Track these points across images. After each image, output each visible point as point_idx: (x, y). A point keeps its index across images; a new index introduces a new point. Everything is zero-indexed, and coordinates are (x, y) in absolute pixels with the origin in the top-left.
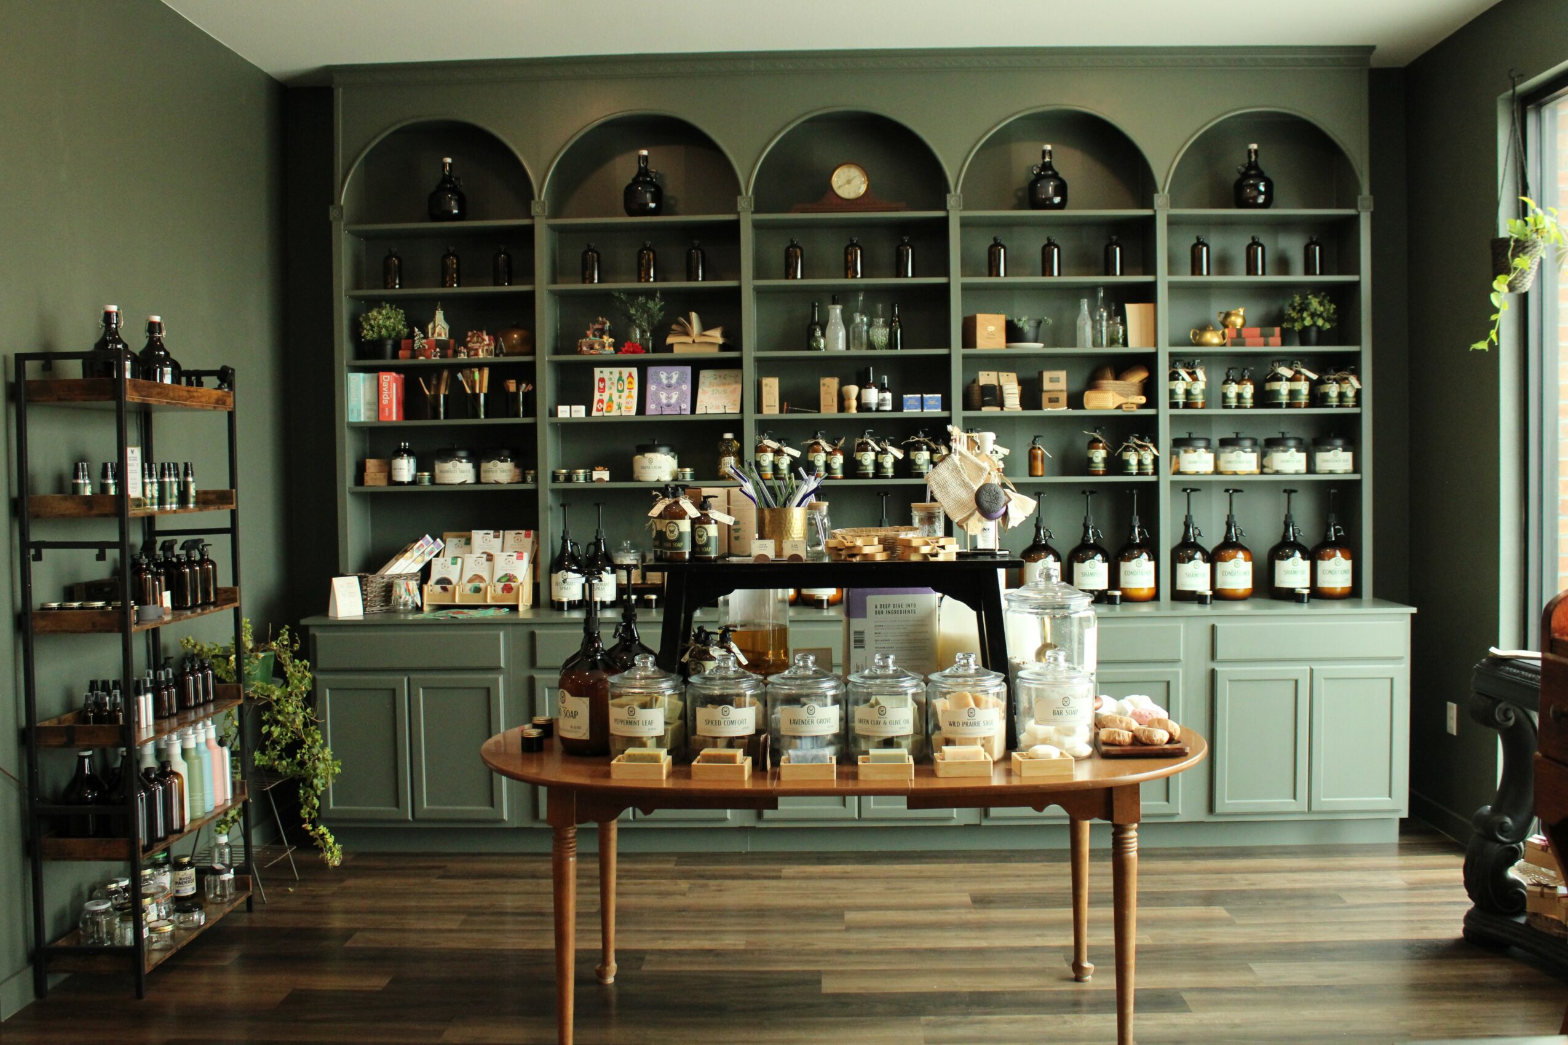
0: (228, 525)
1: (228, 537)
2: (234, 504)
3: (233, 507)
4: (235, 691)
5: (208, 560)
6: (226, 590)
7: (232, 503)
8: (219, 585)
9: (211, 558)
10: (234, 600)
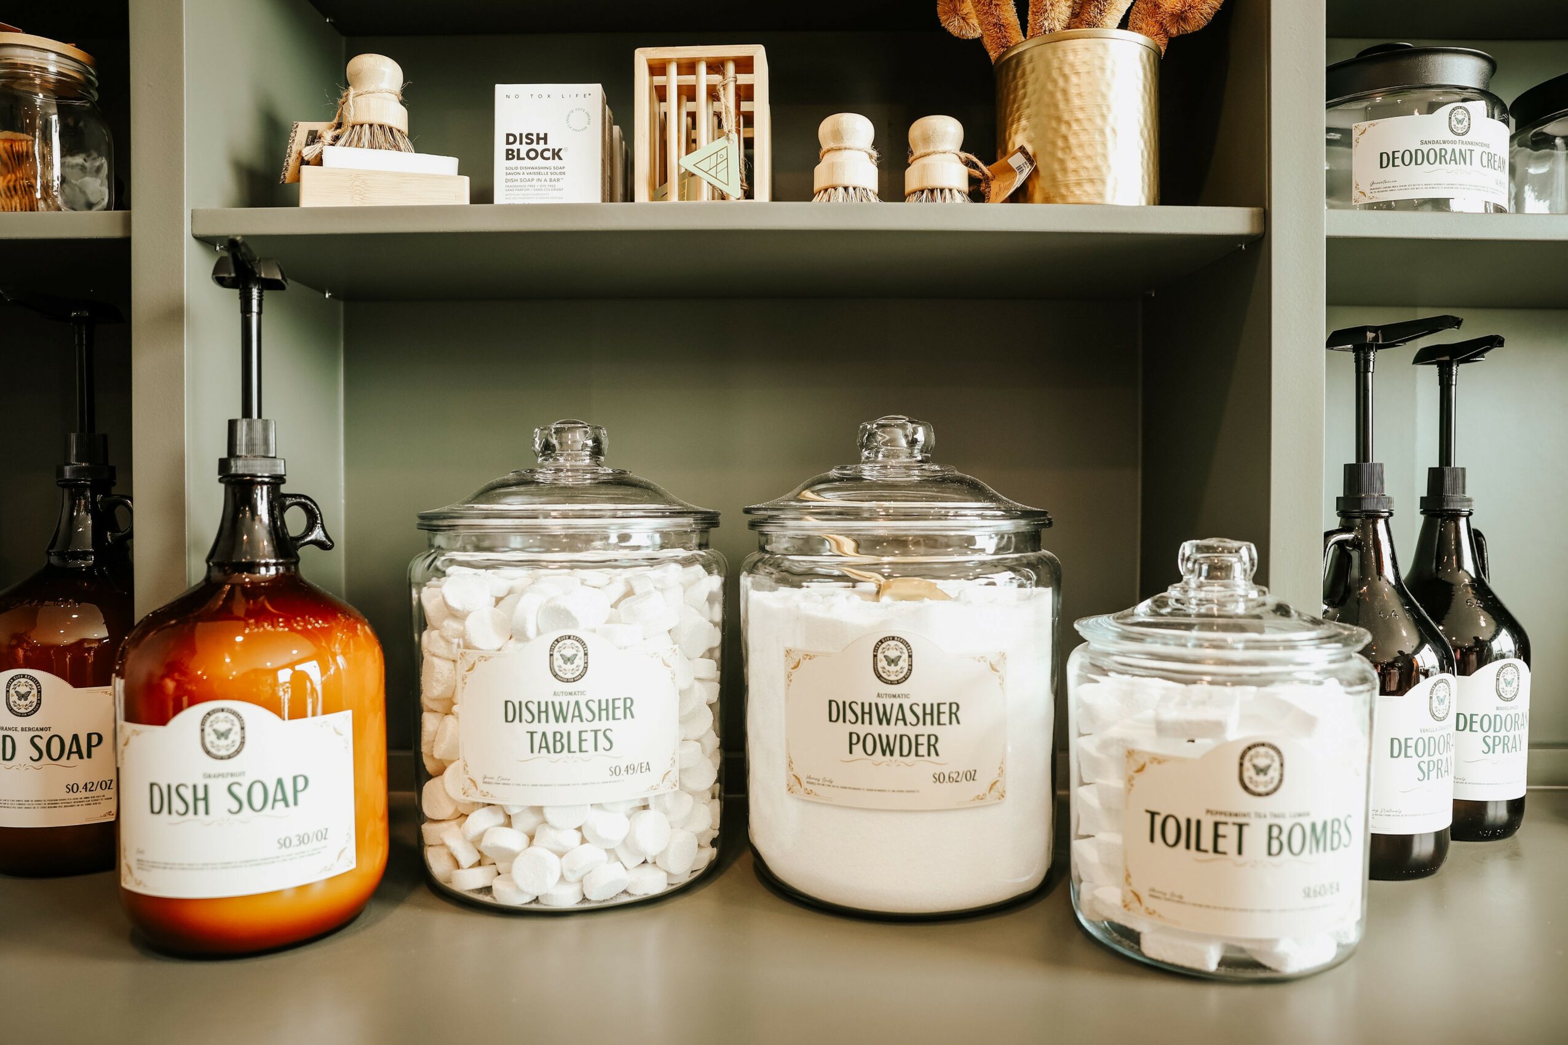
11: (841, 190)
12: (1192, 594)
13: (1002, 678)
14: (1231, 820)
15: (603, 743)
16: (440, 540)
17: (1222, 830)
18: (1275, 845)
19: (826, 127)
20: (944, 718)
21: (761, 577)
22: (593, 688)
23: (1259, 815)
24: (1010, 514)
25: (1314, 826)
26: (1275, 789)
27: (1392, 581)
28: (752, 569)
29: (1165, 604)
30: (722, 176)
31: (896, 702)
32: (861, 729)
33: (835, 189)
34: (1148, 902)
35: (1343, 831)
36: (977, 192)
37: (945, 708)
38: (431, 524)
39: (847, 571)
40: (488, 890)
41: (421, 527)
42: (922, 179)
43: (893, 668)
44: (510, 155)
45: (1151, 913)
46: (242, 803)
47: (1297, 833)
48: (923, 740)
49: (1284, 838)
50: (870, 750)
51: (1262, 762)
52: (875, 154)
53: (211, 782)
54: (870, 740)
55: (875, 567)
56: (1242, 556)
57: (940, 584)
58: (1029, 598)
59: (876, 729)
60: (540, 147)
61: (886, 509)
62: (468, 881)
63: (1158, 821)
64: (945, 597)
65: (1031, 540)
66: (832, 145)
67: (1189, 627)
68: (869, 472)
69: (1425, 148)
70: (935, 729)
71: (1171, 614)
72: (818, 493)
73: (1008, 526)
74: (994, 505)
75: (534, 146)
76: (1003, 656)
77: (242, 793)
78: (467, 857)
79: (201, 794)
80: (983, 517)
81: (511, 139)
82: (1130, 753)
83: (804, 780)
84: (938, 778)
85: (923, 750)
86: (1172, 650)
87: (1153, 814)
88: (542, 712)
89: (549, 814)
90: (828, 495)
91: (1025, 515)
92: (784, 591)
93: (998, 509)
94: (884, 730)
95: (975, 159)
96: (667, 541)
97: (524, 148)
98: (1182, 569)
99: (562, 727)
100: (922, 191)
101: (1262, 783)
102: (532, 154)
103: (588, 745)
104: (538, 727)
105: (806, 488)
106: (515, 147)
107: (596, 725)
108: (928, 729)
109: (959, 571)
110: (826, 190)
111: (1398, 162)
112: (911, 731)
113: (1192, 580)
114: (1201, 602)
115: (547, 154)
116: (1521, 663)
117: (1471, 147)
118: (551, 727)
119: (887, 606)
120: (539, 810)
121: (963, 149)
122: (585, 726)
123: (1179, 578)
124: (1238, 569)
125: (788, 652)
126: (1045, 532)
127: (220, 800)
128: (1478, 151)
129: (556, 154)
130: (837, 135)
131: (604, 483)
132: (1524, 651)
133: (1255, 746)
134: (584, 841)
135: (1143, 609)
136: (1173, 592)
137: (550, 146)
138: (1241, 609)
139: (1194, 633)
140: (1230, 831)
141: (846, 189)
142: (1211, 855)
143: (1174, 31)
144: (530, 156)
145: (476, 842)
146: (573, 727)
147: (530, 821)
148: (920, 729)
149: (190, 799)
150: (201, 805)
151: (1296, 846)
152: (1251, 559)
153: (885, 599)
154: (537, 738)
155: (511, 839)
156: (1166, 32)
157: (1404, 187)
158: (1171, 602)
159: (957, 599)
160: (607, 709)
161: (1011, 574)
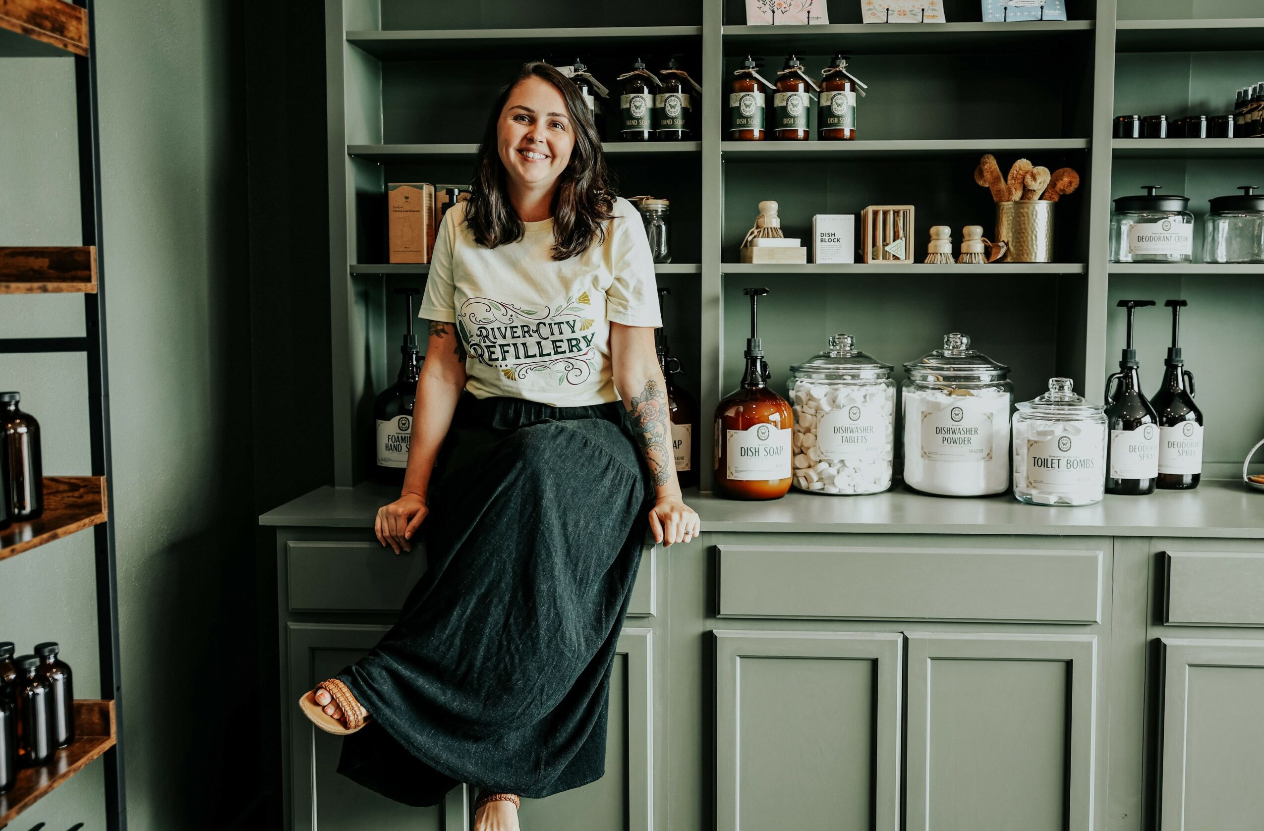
0: (80, 331)
1: (81, 357)
2: (95, 281)
3: (92, 287)
4: (96, 718)
5: (18, 414)
6: (74, 484)
7: (88, 279)
8: (48, 471)
9: (23, 408)
10: (94, 508)
11: (939, 254)
12: (1052, 395)
13: (991, 421)
14: (1056, 458)
15: (864, 440)
16: (797, 374)
17: (1054, 461)
18: (1069, 465)
19: (933, 230)
20: (973, 433)
21: (912, 389)
22: (861, 423)
23: (1064, 457)
24: (995, 369)
25: (1080, 461)
26: (1069, 450)
27: (1137, 391)
28: (908, 386)
29: (1044, 398)
30: (899, 252)
31: (958, 427)
32: (946, 436)
33: (937, 254)
34: (1034, 484)
35: (1090, 463)
36: (988, 253)
37: (973, 429)
38: (794, 369)
39: (941, 387)
40: (823, 489)
41: (791, 370)
42: (968, 249)
43: (957, 417)
44: (822, 240)
45: (1034, 487)
46: (768, 453)
47: (1075, 462)
48: (966, 439)
49: (1071, 464)
50: (949, 442)
51: (1065, 442)
52: (951, 239)
53: (760, 447)
54: (949, 439)
55: (949, 386)
56: (1068, 383)
57: (972, 391)
58: (1002, 396)
59: (951, 436)
60: (832, 238)
61: (953, 368)
62: (816, 486)
63: (1036, 459)
64: (973, 395)
65: (1002, 377)
66: (936, 238)
67: (1051, 405)
68: (947, 354)
69: (1154, 236)
70: (970, 436)
71: (1046, 401)
72: (928, 360)
73: (994, 373)
74: (990, 366)
75: (830, 237)
76: (992, 414)
77: (768, 450)
78: (815, 478)
79: (757, 450)
80: (987, 370)
81: (822, 235)
82: (1029, 441)
83: (927, 454)
84: (971, 451)
85: (966, 442)
86: (1047, 411)
87: (1035, 458)
88: (846, 430)
89: (846, 462)
90: (932, 361)
91: (1001, 368)
92: (919, 393)
93: (991, 367)
94: (954, 436)
95: (987, 240)
96: (878, 377)
97: (827, 238)
98: (1050, 386)
99: (852, 435)
100: (967, 254)
101: (1064, 448)
102: (830, 240)
103: (860, 441)
104: (845, 435)
105: (925, 357)
106: (824, 238)
107: (862, 434)
108: (968, 436)
109: (978, 387)
110: (933, 254)
111: (1144, 240)
112: (963, 437)
113: (1052, 391)
114: (1055, 397)
115: (835, 240)
116: (1196, 424)
117: (1170, 235)
118: (848, 435)
119: (955, 398)
120: (842, 461)
121: (983, 236)
122: (859, 435)
123: (1048, 390)
124: (1066, 388)
125: (922, 412)
126: (1008, 374)
127: (762, 452)
128: (1173, 236)
129: (838, 240)
130: (938, 234)
131: (855, 357)
132: (1199, 420)
133: (1063, 437)
134: (856, 472)
135: (1037, 399)
136: (1046, 395)
137: (836, 237)
138: (1067, 399)
139: (1053, 406)
140: (1056, 462)
141: (941, 254)
142: (1051, 469)
143: (1061, 193)
144: (830, 241)
145: (820, 474)
146: (855, 435)
147: (839, 465)
148: (965, 436)
149: (754, 452)
150: (757, 453)
151: (1075, 466)
152: (1071, 384)
153: (953, 396)
154: (844, 438)
155: (833, 471)
156: (1059, 194)
157: (1146, 250)
158: (1046, 397)
159: (977, 396)
160: (865, 430)
161: (995, 388)
